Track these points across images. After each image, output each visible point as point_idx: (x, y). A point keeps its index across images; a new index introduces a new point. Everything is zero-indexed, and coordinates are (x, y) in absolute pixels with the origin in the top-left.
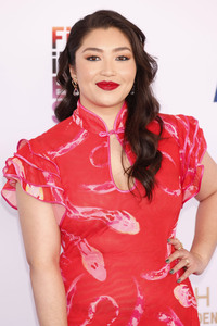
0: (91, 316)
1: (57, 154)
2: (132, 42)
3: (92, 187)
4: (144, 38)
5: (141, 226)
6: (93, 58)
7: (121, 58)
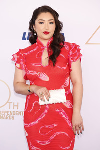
0: (33, 108)
1: (27, 54)
2: (55, 18)
3: (34, 65)
4: (58, 16)
5: (50, 79)
6: (42, 23)
7: (51, 23)
